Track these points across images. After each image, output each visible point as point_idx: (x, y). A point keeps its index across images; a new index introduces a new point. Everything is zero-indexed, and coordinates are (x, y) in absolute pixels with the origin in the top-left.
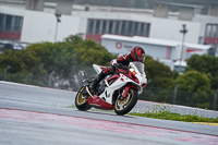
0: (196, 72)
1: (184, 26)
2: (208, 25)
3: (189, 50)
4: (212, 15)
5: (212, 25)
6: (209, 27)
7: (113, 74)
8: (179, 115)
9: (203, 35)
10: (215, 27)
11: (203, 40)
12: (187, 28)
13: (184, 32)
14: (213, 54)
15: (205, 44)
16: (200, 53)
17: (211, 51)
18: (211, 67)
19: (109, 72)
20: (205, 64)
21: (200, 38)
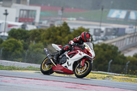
0: (14, 39)
1: (6, 10)
2: (21, 10)
3: (10, 26)
4: (23, 4)
5: (23, 10)
6: (22, 12)
7: (71, 50)
8: (3, 66)
9: (18, 16)
10: (25, 12)
11: (18, 20)
12: (8, 12)
13: (6, 14)
14: (24, 28)
15: (20, 22)
16: (17, 28)
17: (23, 26)
18: (23, 36)
19: (68, 49)
20: (20, 34)
21: (16, 18)
